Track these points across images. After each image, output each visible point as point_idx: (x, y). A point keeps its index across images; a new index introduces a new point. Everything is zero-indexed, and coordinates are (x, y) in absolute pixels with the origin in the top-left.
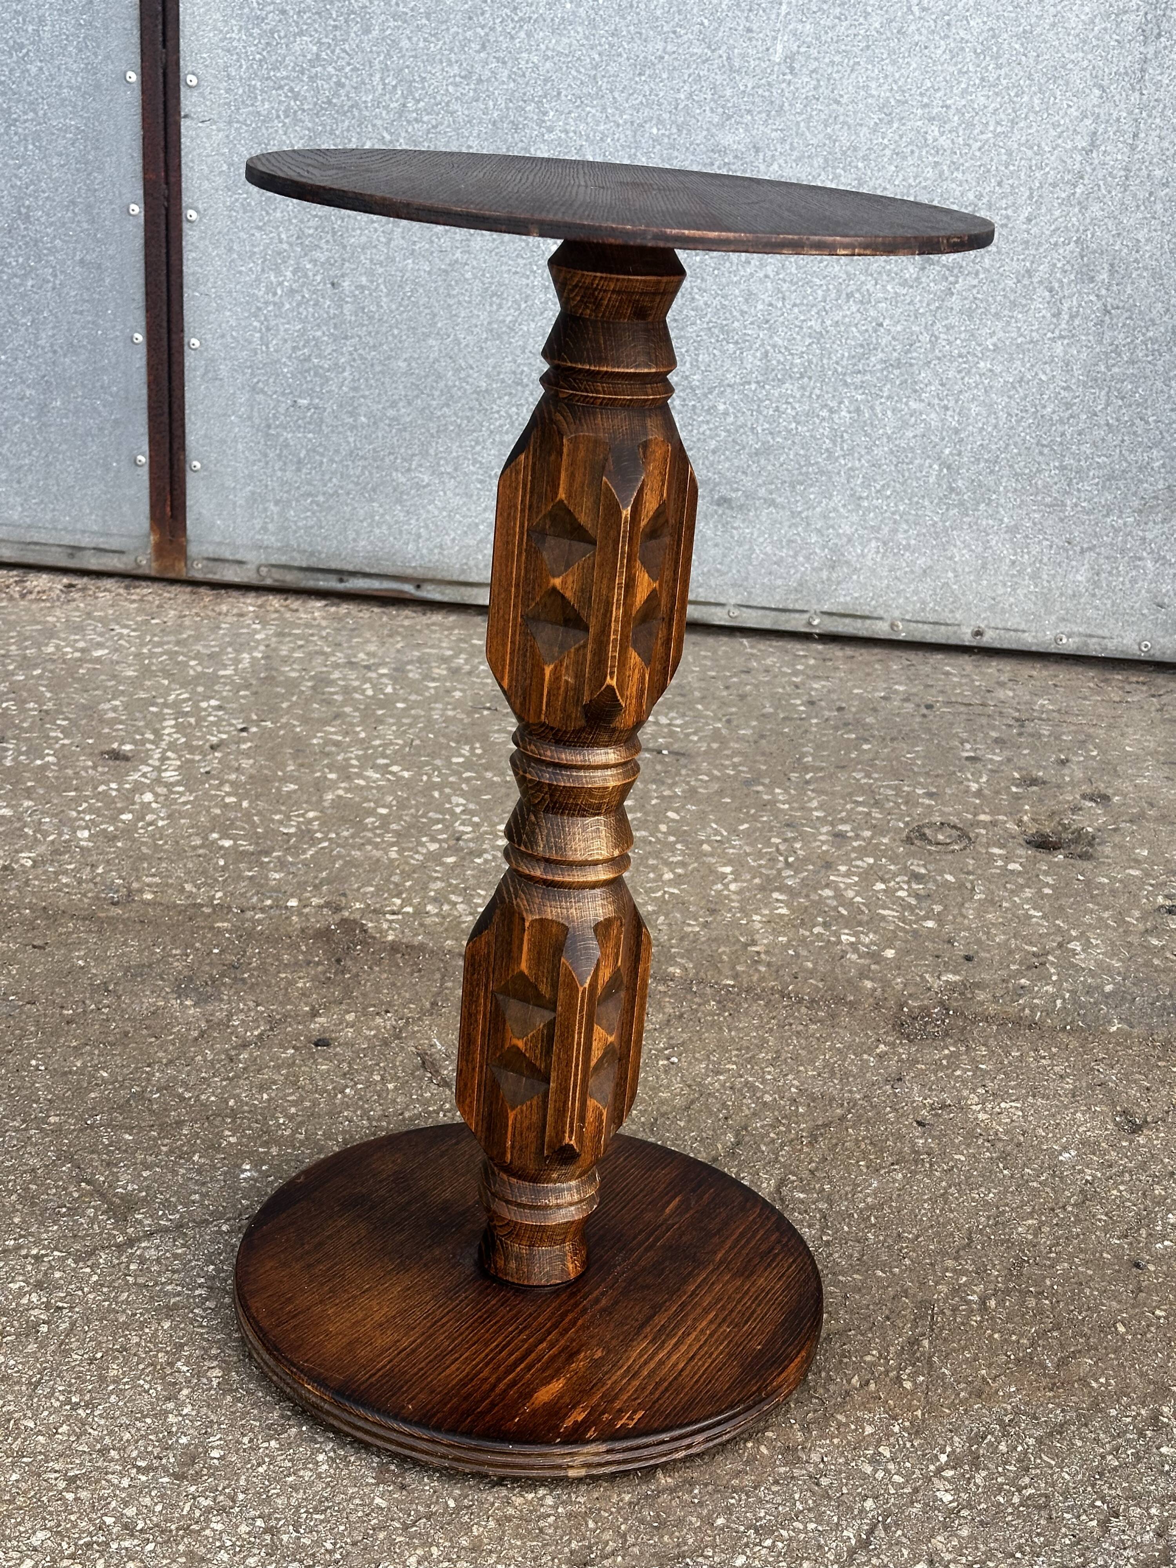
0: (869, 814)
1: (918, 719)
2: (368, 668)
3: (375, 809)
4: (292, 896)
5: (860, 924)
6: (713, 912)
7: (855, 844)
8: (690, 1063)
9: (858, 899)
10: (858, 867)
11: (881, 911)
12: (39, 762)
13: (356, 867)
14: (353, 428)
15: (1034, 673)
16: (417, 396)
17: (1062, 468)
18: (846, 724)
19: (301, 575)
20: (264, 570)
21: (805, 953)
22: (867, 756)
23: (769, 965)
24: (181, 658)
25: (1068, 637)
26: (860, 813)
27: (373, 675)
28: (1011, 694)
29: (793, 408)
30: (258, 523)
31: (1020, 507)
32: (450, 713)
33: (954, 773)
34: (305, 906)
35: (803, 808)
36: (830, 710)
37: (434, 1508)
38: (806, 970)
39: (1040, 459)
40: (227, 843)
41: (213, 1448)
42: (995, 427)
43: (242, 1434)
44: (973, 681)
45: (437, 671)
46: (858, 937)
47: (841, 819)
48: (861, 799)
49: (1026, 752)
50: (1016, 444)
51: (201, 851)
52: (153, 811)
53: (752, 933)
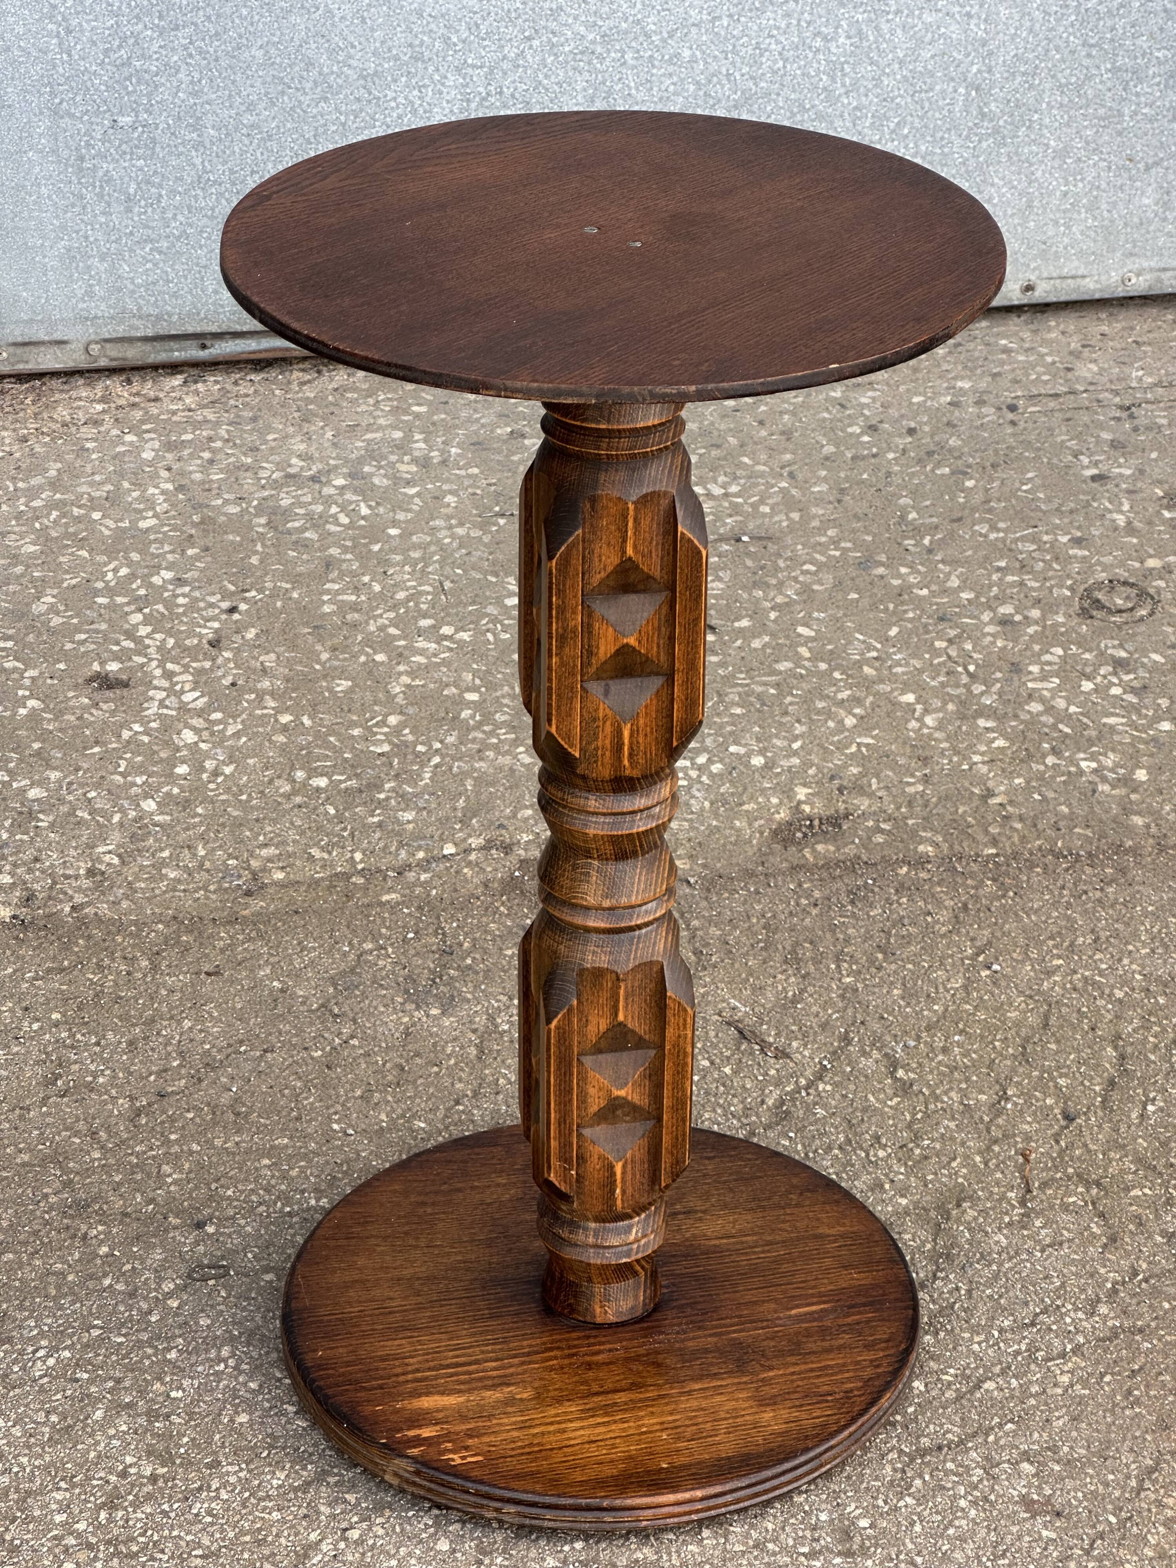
0: (1022, 584)
1: (1009, 430)
2: (313, 479)
3: (461, 695)
4: (443, 840)
5: (1091, 742)
6: (925, 761)
7: (1031, 630)
8: (1014, 968)
9: (1073, 709)
10: (1049, 663)
11: (1105, 720)
12: (23, 711)
13: (492, 784)
14: (198, 145)
15: (1105, 328)
16: (283, 93)
17: (1115, 70)
18: (930, 454)
19: (148, 347)
20: (95, 349)
21: (1051, 795)
22: (978, 498)
23: (1021, 819)
24: (76, 511)
25: (1138, 275)
26: (1012, 585)
27: (328, 491)
28: (1094, 368)
29: (778, 42)
30: (79, 289)
31: (1068, 125)
32: (460, 531)
33: (1088, 504)
34: (468, 851)
35: (945, 591)
36: (900, 436)
37: (1100, 1528)
38: (1064, 817)
39: (1086, 62)
40: (322, 782)
41: (857, 1518)
42: (1031, 30)
43: (876, 1498)
44: (1042, 356)
45: (403, 468)
46: (1099, 761)
47: (996, 598)
48: (1003, 564)
49: (1154, 455)
50: (1057, 49)
51: (298, 800)
52: (207, 755)
53: (982, 781)
